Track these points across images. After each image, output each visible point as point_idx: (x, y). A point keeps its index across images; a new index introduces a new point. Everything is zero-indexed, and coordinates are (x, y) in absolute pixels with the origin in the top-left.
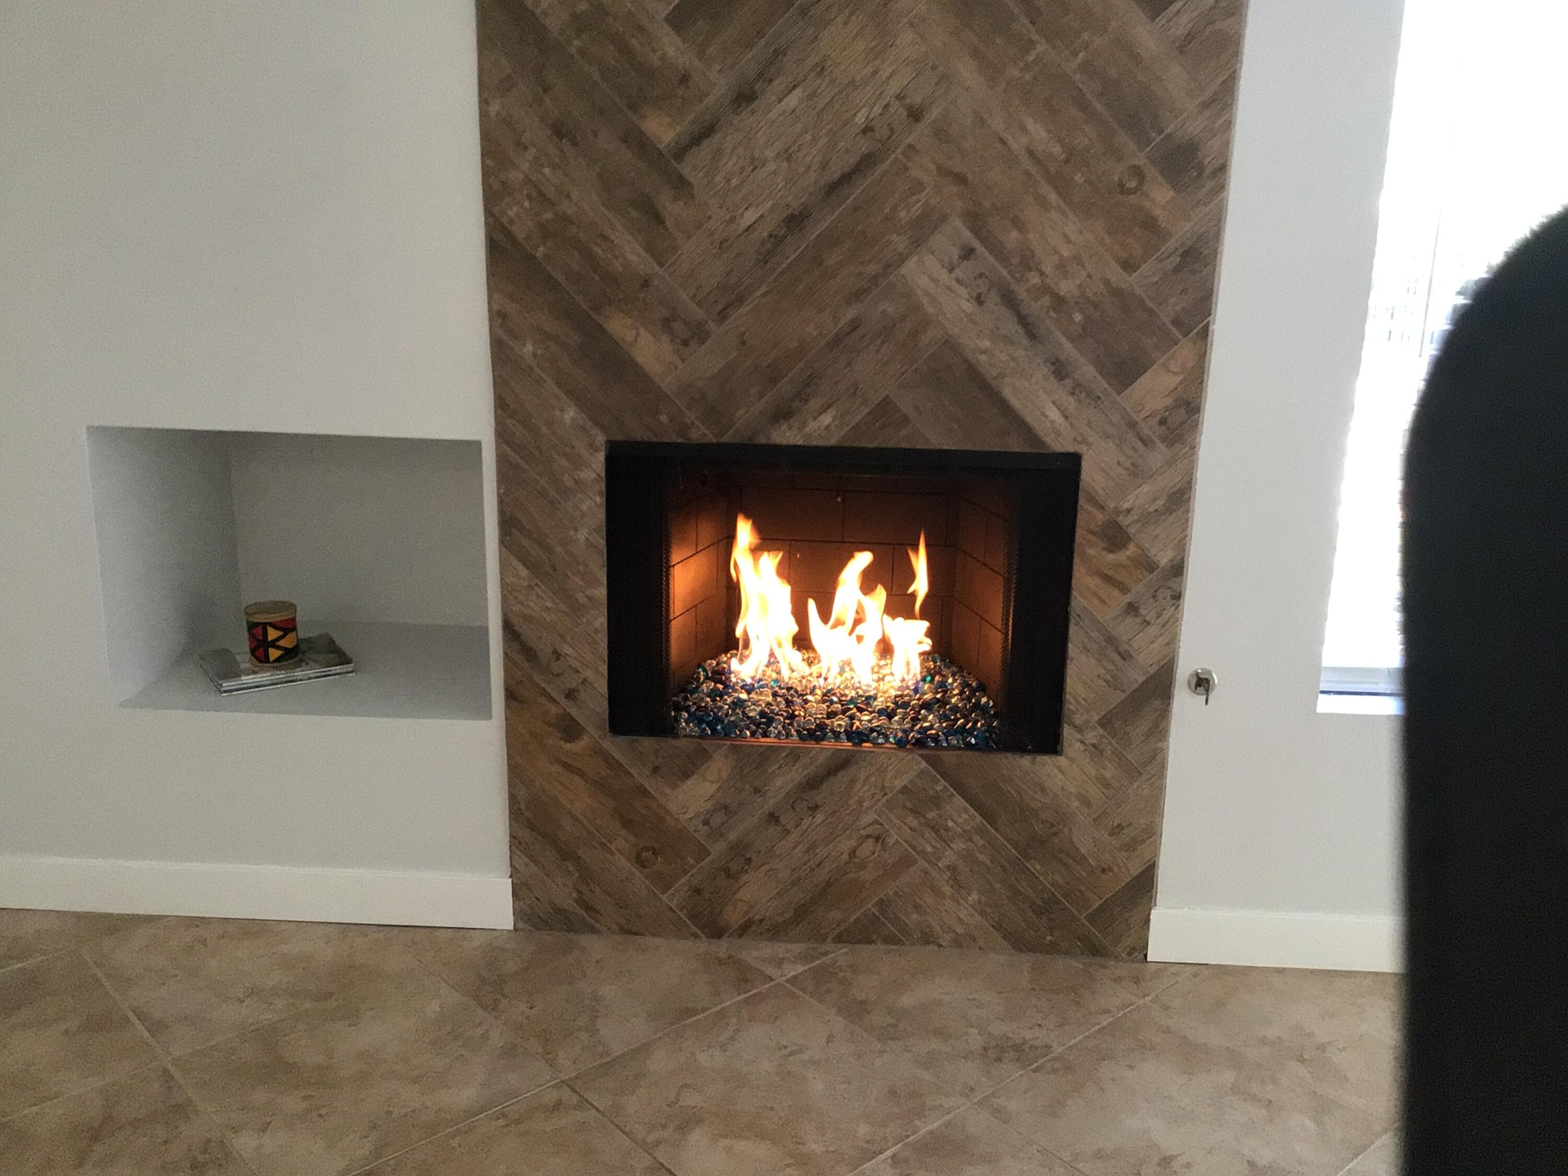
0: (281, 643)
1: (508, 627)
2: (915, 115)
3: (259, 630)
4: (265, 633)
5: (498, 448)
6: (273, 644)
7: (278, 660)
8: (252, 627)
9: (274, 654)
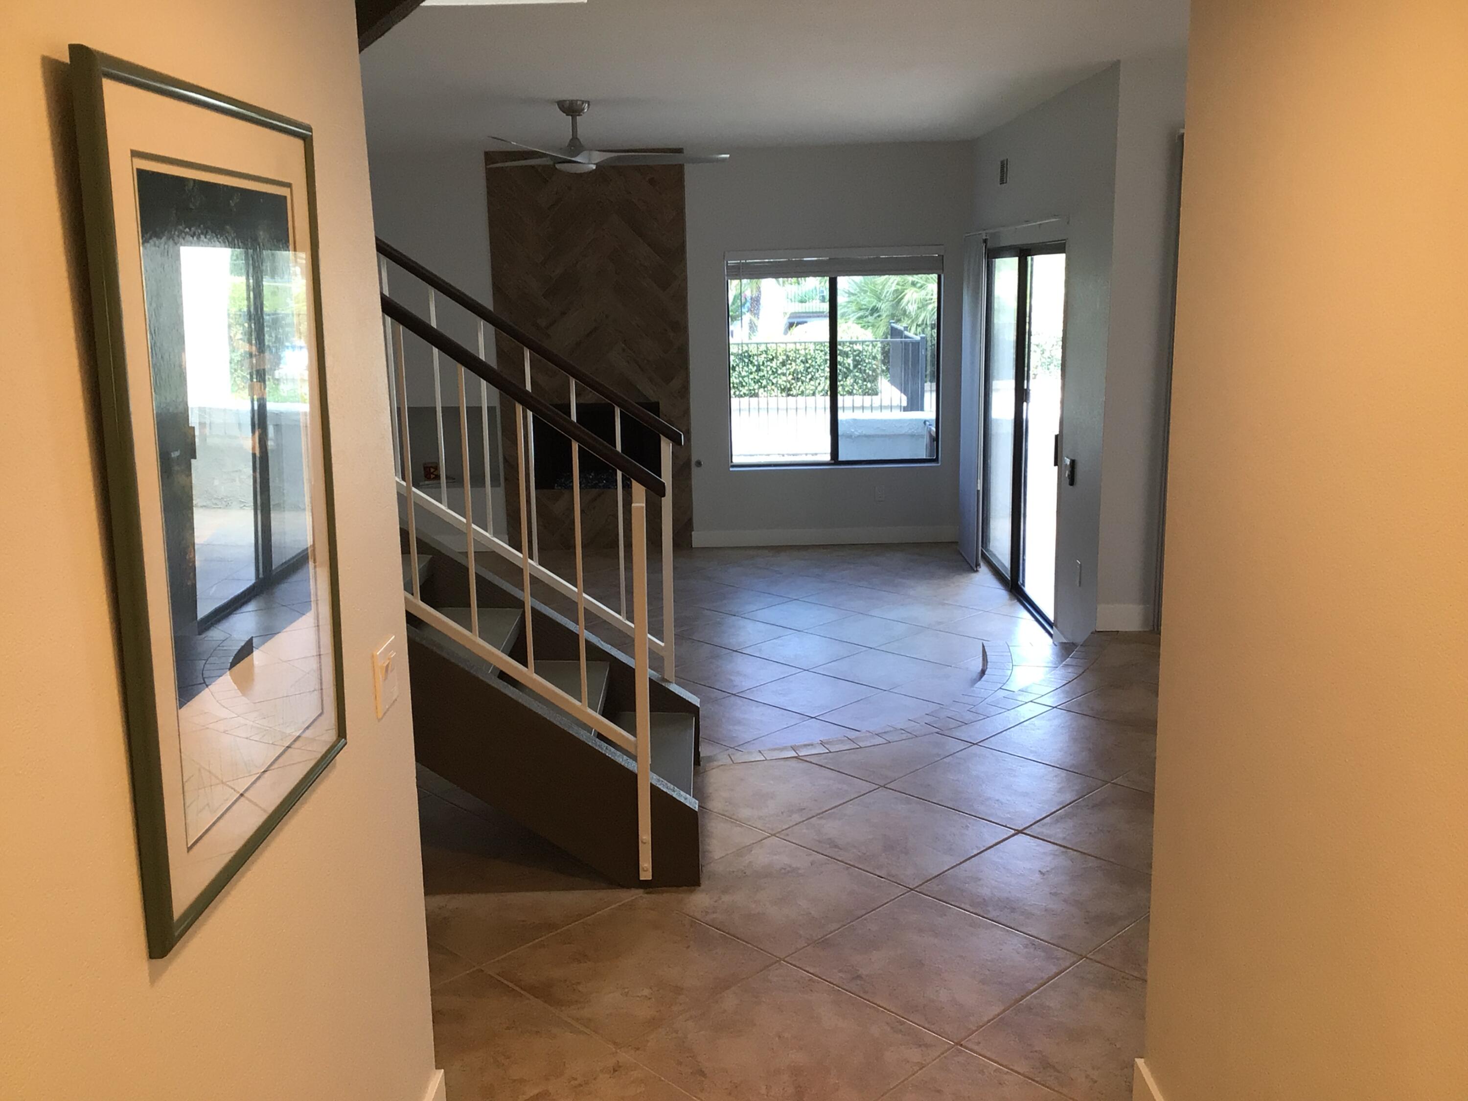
0: (435, 473)
1: (505, 458)
2: (607, 317)
3: (428, 469)
4: (430, 470)
5: (501, 408)
6: (432, 473)
7: (434, 478)
8: (425, 468)
9: (432, 476)
